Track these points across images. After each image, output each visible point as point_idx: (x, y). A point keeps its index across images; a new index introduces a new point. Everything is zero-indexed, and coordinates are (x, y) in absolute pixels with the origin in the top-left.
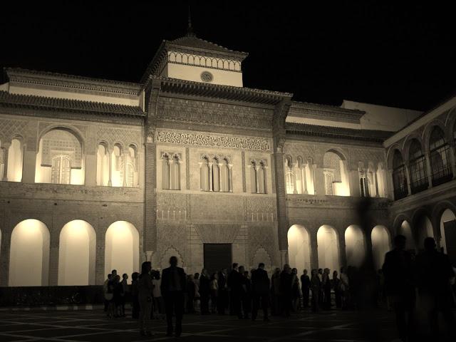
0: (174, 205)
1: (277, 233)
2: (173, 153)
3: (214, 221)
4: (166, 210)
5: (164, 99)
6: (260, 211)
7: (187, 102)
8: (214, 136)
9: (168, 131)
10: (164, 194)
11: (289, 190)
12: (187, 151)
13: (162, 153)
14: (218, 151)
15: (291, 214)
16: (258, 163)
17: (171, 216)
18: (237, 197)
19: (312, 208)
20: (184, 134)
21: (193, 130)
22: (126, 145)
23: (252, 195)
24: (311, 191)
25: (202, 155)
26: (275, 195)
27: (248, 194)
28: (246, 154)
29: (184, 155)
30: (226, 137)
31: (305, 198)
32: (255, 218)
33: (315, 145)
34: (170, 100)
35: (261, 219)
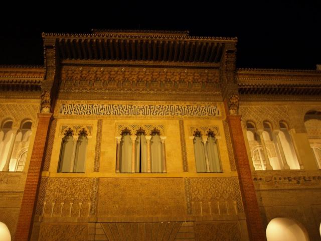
0: (73, 195)
1: (246, 233)
2: (79, 127)
3: (136, 216)
4: (57, 201)
5: (73, 68)
6: (213, 199)
7: (102, 69)
8: (139, 104)
9: (76, 103)
10: (59, 179)
11: (258, 165)
12: (100, 124)
13: (64, 127)
14: (145, 122)
15: (266, 200)
16: (204, 133)
17: (66, 211)
18: (173, 179)
19: (301, 190)
20: (97, 104)
21: (110, 99)
22: (17, 121)
23: (197, 175)
24: (294, 165)
25: (120, 127)
26: (236, 174)
27: (191, 174)
28: (186, 123)
29: (95, 129)
30: (157, 104)
31: (286, 175)
32: (206, 211)
33: (287, 106)
34: (81, 68)
35: (215, 211)
